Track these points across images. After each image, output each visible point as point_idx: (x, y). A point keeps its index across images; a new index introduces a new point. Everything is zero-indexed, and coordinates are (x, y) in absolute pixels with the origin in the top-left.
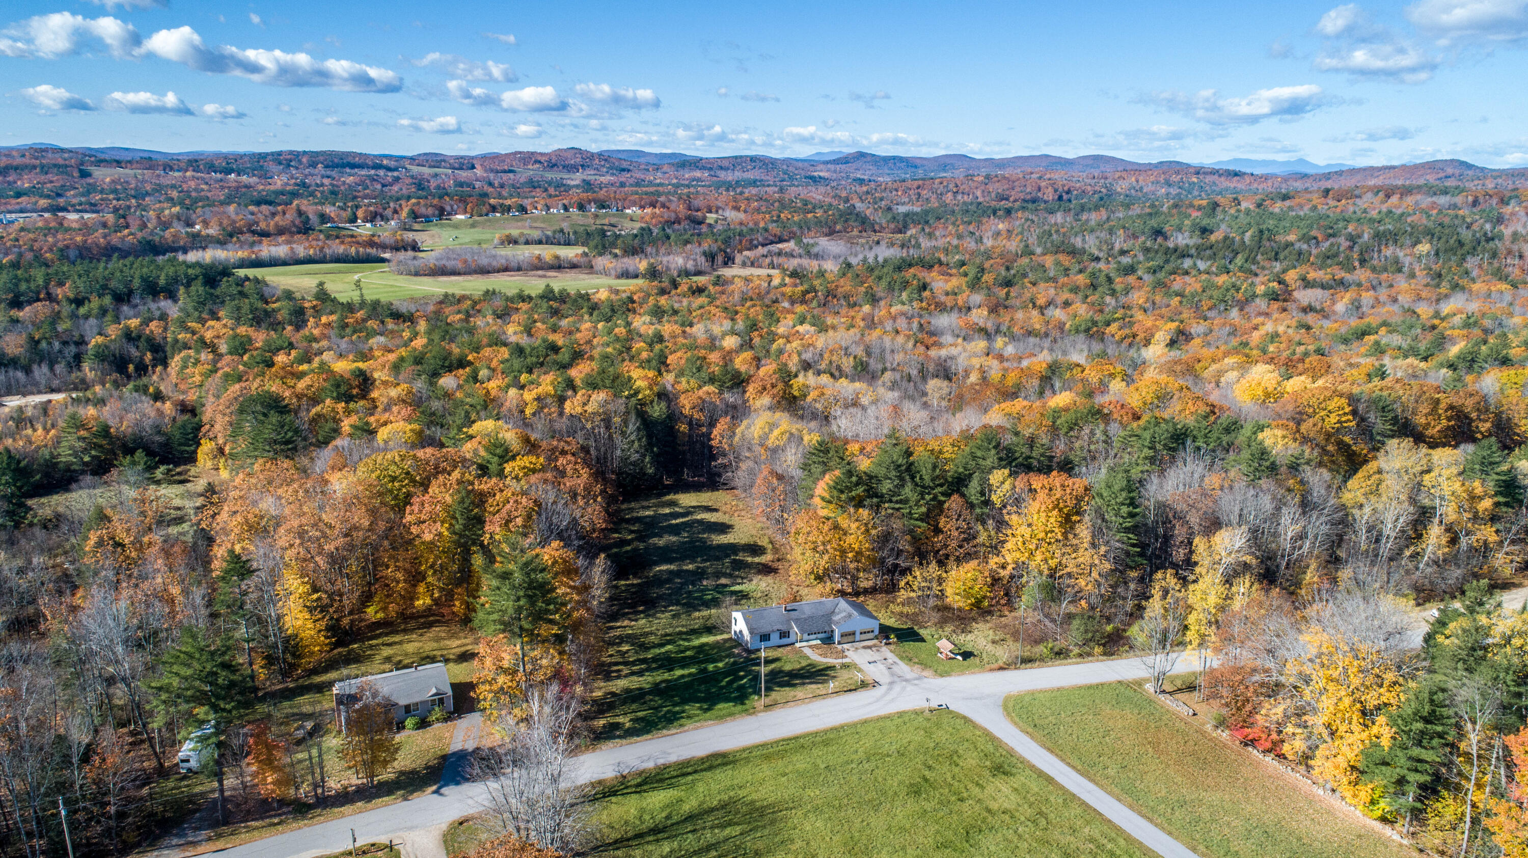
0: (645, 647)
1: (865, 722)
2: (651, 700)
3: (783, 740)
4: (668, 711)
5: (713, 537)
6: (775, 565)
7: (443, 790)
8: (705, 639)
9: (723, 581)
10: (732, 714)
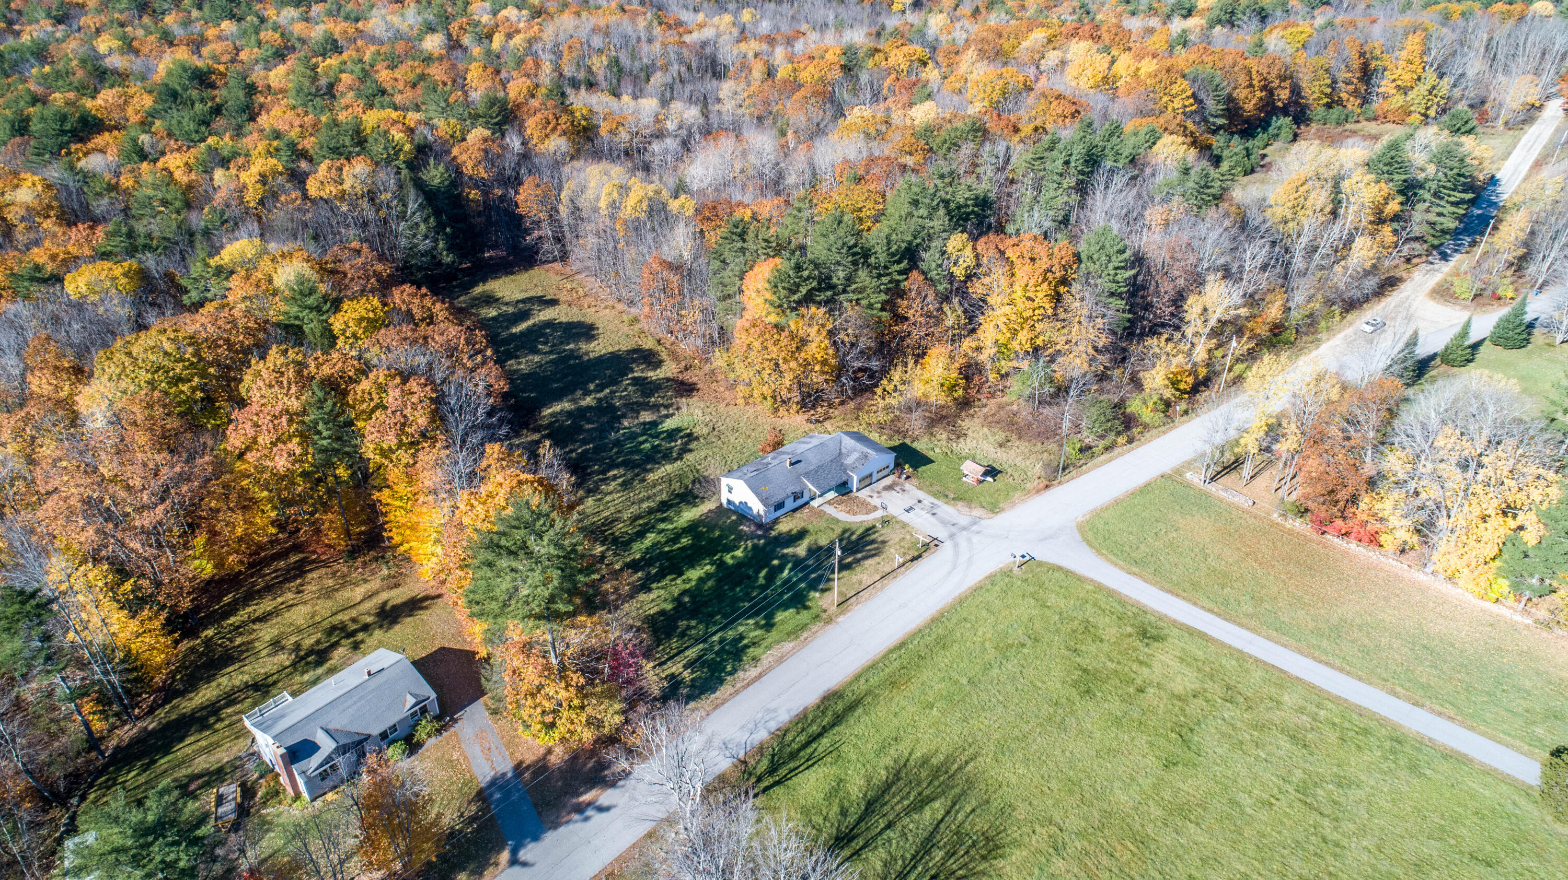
0: (621, 544)
1: (961, 601)
2: (689, 628)
3: (891, 651)
4: (722, 641)
5: (584, 346)
6: (688, 377)
7: (523, 855)
8: (689, 515)
9: (646, 416)
10: (804, 627)
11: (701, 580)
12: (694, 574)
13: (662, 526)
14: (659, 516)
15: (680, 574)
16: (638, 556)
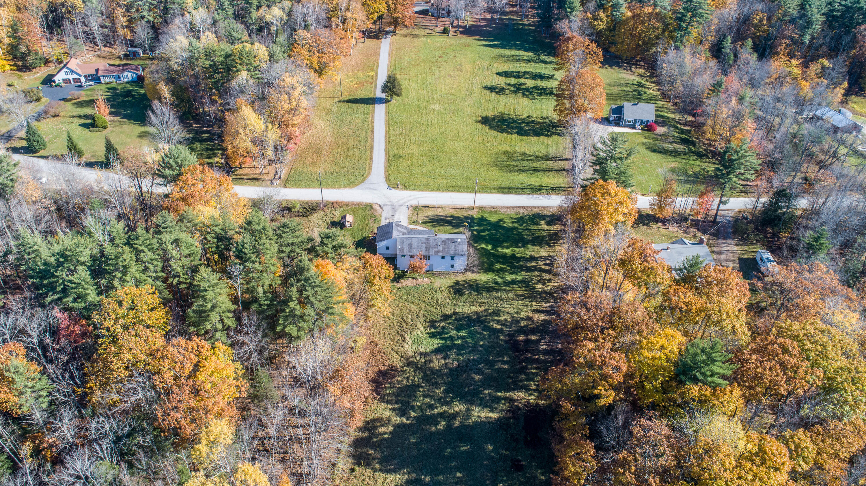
10: (490, 212)
11: (507, 247)
12: (508, 251)
13: (500, 280)
14: (496, 286)
15: (513, 255)
16: (523, 273)
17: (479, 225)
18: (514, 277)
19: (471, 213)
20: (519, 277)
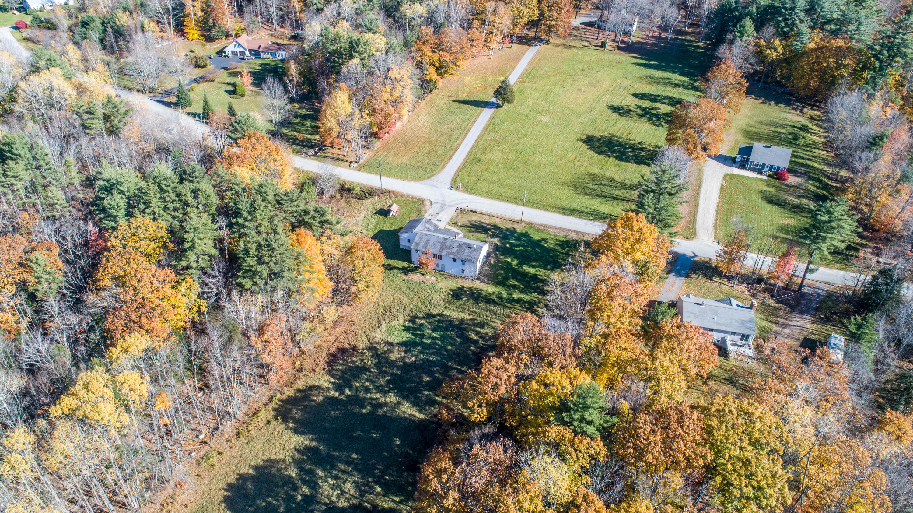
7: (692, 255)
10: (538, 230)
11: (533, 267)
12: (532, 271)
13: (505, 295)
14: (498, 301)
15: (536, 275)
16: (535, 294)
17: (517, 239)
18: (522, 296)
19: (516, 226)
20: (526, 297)
